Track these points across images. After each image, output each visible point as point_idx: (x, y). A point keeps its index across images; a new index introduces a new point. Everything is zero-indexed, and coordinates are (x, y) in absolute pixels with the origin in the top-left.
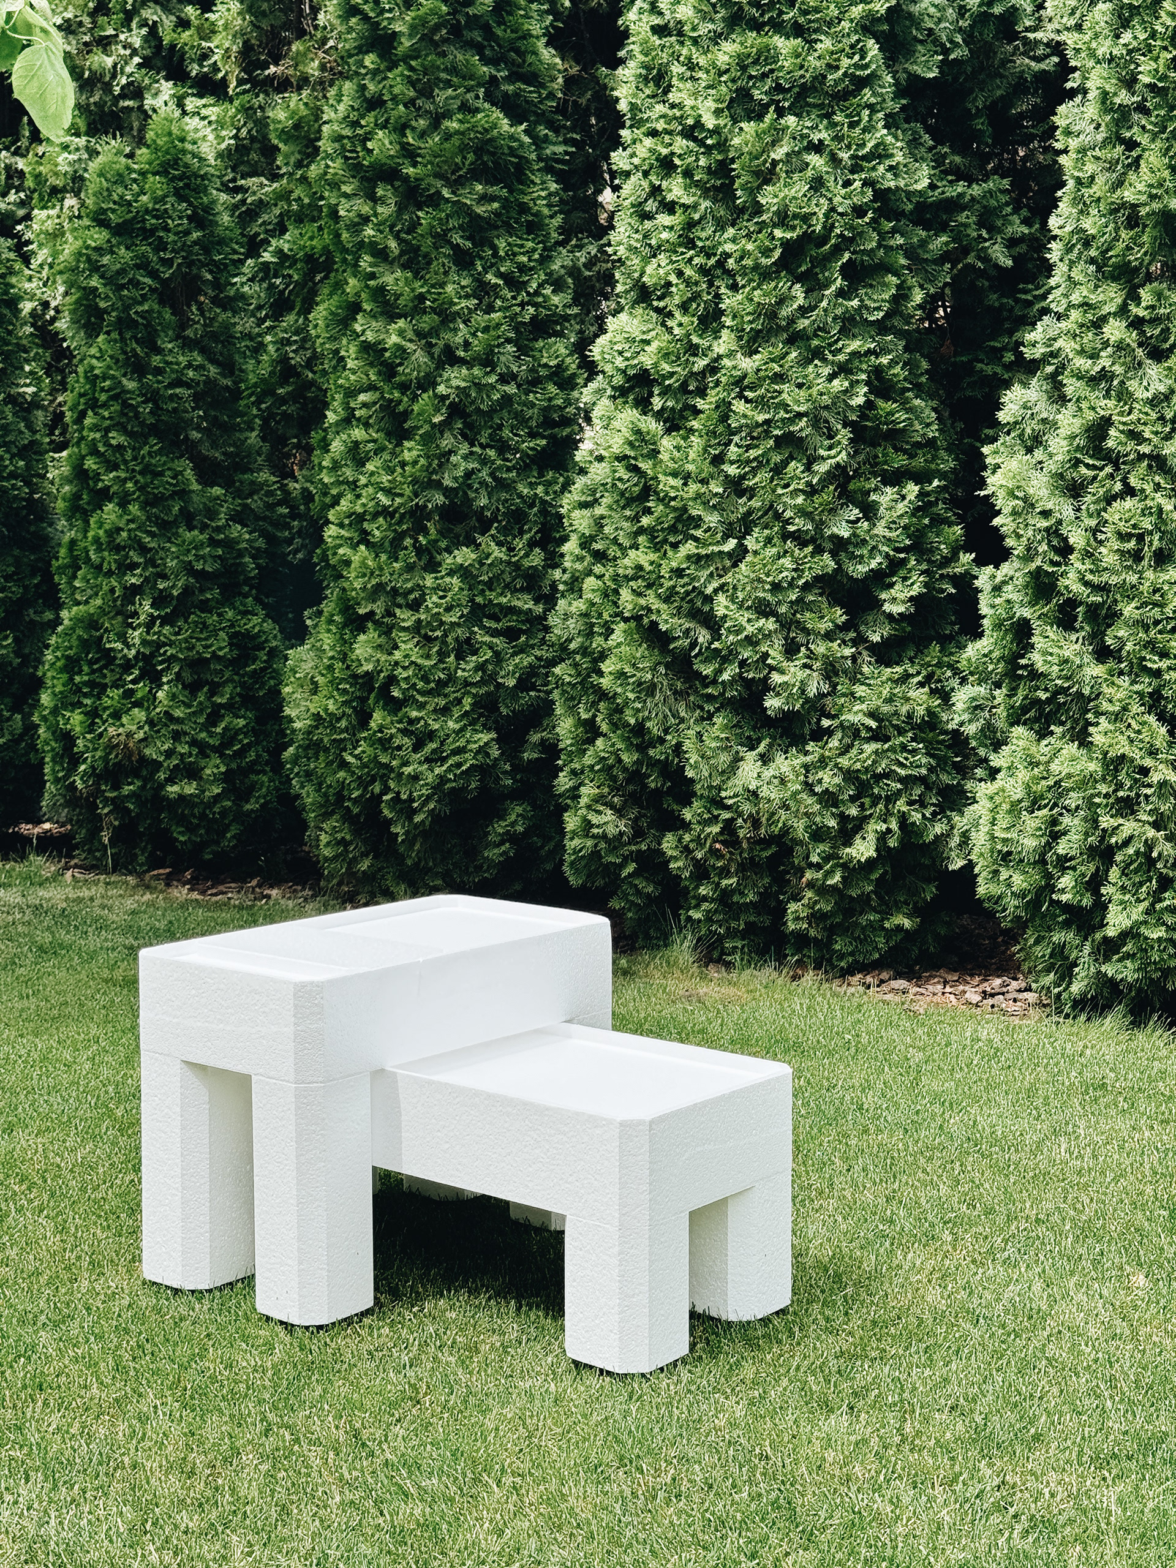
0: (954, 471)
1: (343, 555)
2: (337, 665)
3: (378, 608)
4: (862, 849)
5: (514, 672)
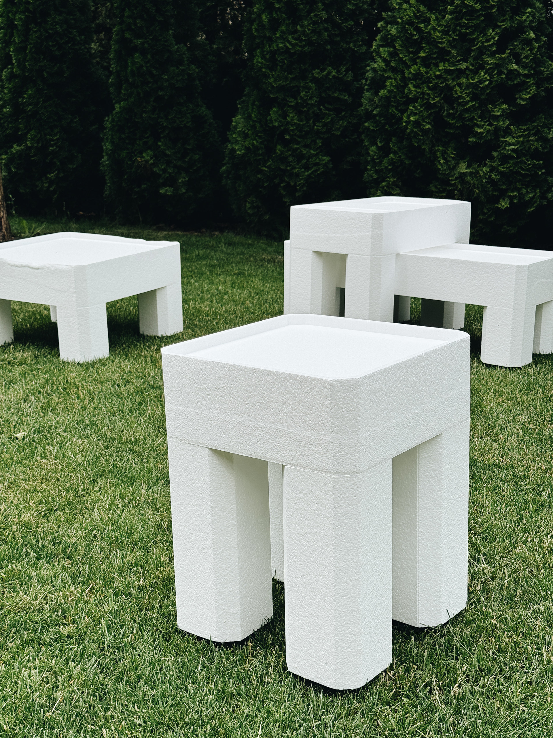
1: (265, 72)
2: (258, 125)
3: (280, 96)
4: (503, 204)
5: (339, 128)
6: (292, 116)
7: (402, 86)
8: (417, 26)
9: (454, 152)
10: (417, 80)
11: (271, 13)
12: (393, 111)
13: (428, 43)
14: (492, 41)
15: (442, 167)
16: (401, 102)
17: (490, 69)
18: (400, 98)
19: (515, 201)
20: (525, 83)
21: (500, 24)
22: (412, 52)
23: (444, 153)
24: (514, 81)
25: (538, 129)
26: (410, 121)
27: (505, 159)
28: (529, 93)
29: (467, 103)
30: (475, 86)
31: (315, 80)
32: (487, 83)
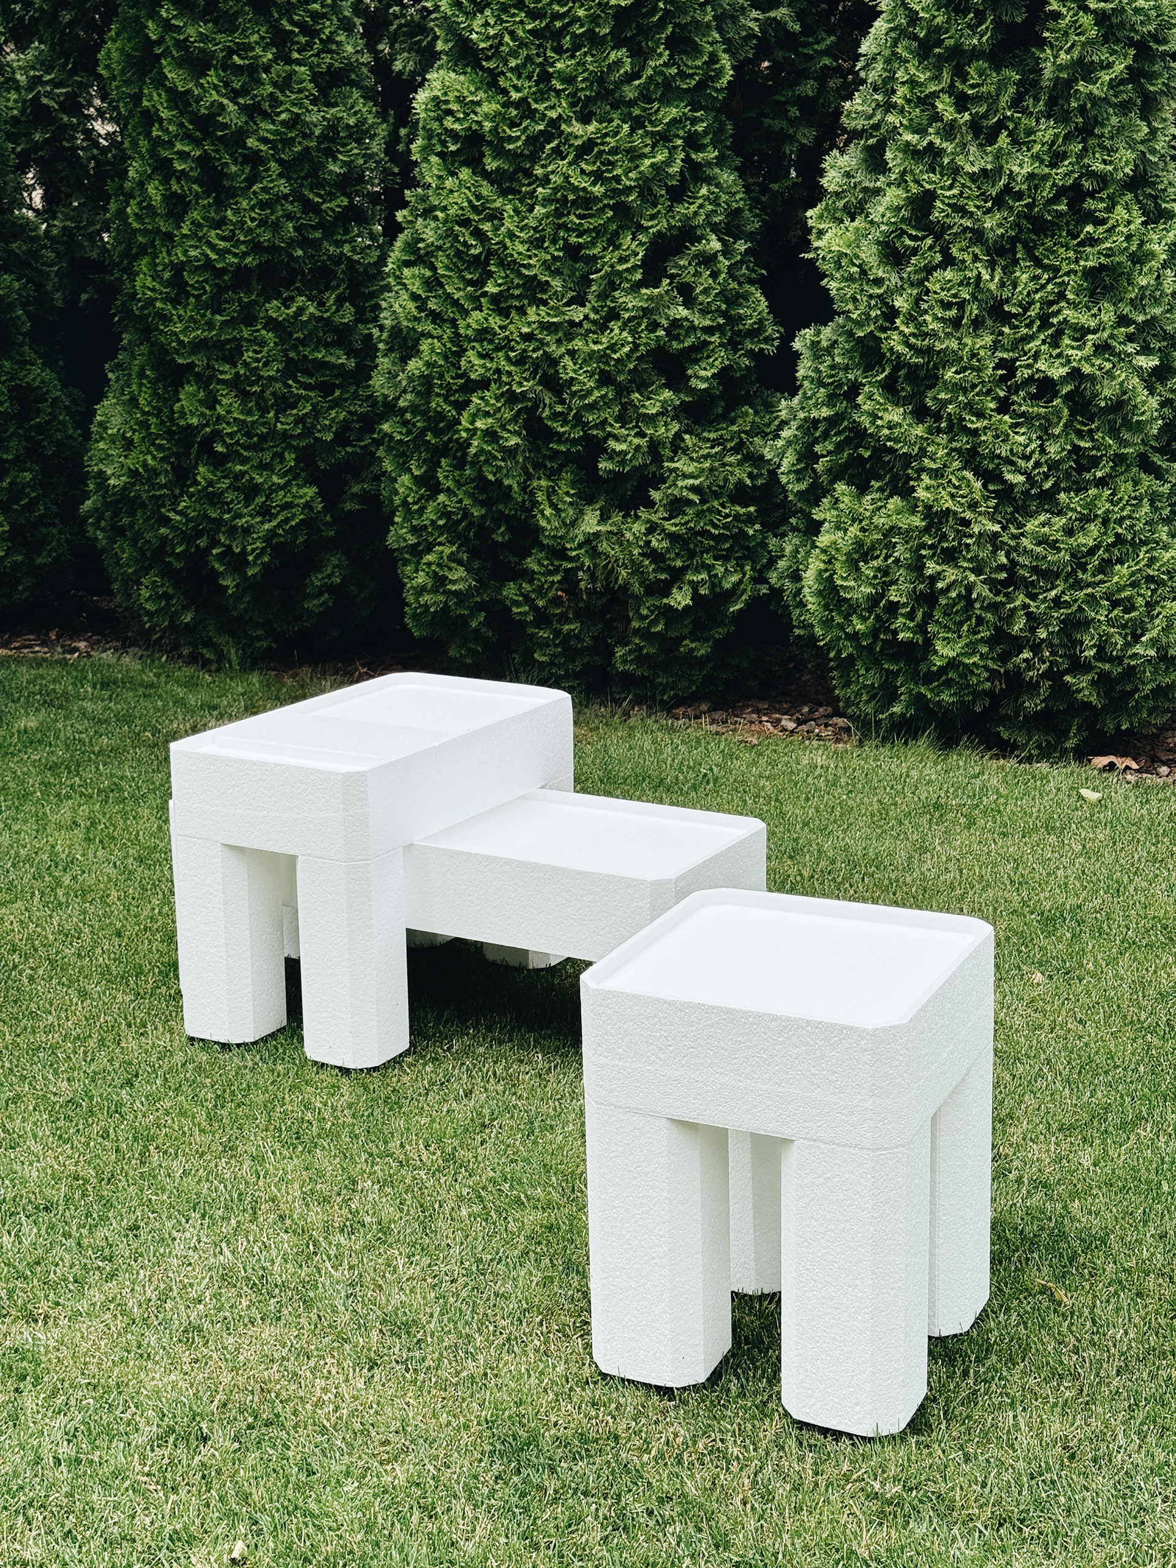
0: (759, 231)
1: (163, 309)
2: (153, 420)
3: (199, 361)
4: (679, 598)
5: (331, 426)
6: (228, 401)
7: (455, 353)
8: (476, 228)
9: (572, 492)
10: (485, 343)
11: (166, 181)
12: (438, 405)
13: (501, 264)
14: (632, 260)
15: (549, 522)
16: (454, 388)
17: (630, 319)
18: (452, 378)
19: (703, 592)
20: (706, 343)
21: (646, 224)
22: (470, 283)
23: (551, 492)
24: (683, 342)
25: (741, 439)
26: (476, 429)
27: (676, 506)
28: (712, 366)
29: (589, 392)
30: (603, 357)
31: (272, 324)
32: (627, 349)
